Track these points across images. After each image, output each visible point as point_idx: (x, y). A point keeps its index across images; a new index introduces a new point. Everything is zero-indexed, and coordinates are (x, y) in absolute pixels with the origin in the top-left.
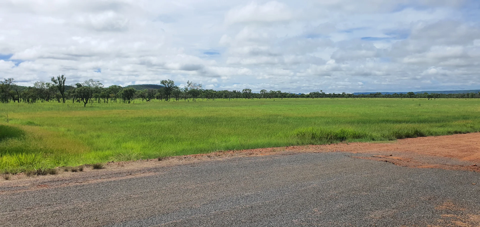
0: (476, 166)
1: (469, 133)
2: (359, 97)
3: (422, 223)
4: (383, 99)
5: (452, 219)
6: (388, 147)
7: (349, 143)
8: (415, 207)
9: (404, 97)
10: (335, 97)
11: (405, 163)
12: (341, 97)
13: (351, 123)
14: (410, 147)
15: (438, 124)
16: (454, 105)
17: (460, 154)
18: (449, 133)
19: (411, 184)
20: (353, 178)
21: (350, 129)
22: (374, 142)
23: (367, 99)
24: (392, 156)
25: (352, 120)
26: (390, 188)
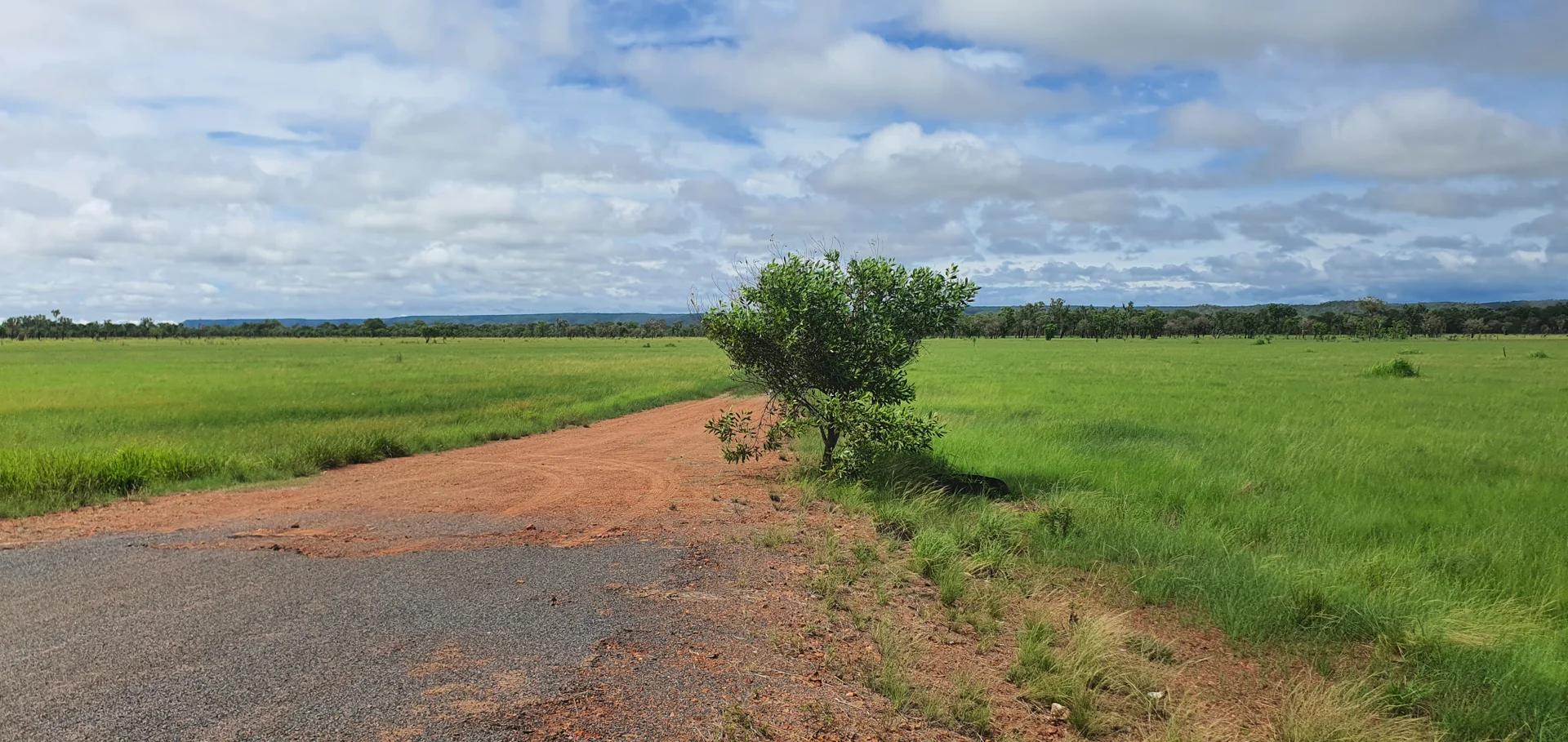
0: (535, 529)
1: (527, 435)
2: (204, 336)
3: (364, 729)
4: (287, 339)
5: (452, 698)
6: (289, 500)
7: (151, 500)
8: (349, 685)
9: (355, 334)
10: (112, 335)
11: (336, 546)
12: (137, 336)
13: (167, 426)
14: (360, 493)
15: (448, 416)
16: (495, 358)
17: (499, 500)
18: (477, 440)
19: (345, 612)
20: (150, 623)
21: (159, 449)
22: (242, 485)
23: (233, 340)
24: (298, 529)
25: (170, 417)
26: (279, 635)
